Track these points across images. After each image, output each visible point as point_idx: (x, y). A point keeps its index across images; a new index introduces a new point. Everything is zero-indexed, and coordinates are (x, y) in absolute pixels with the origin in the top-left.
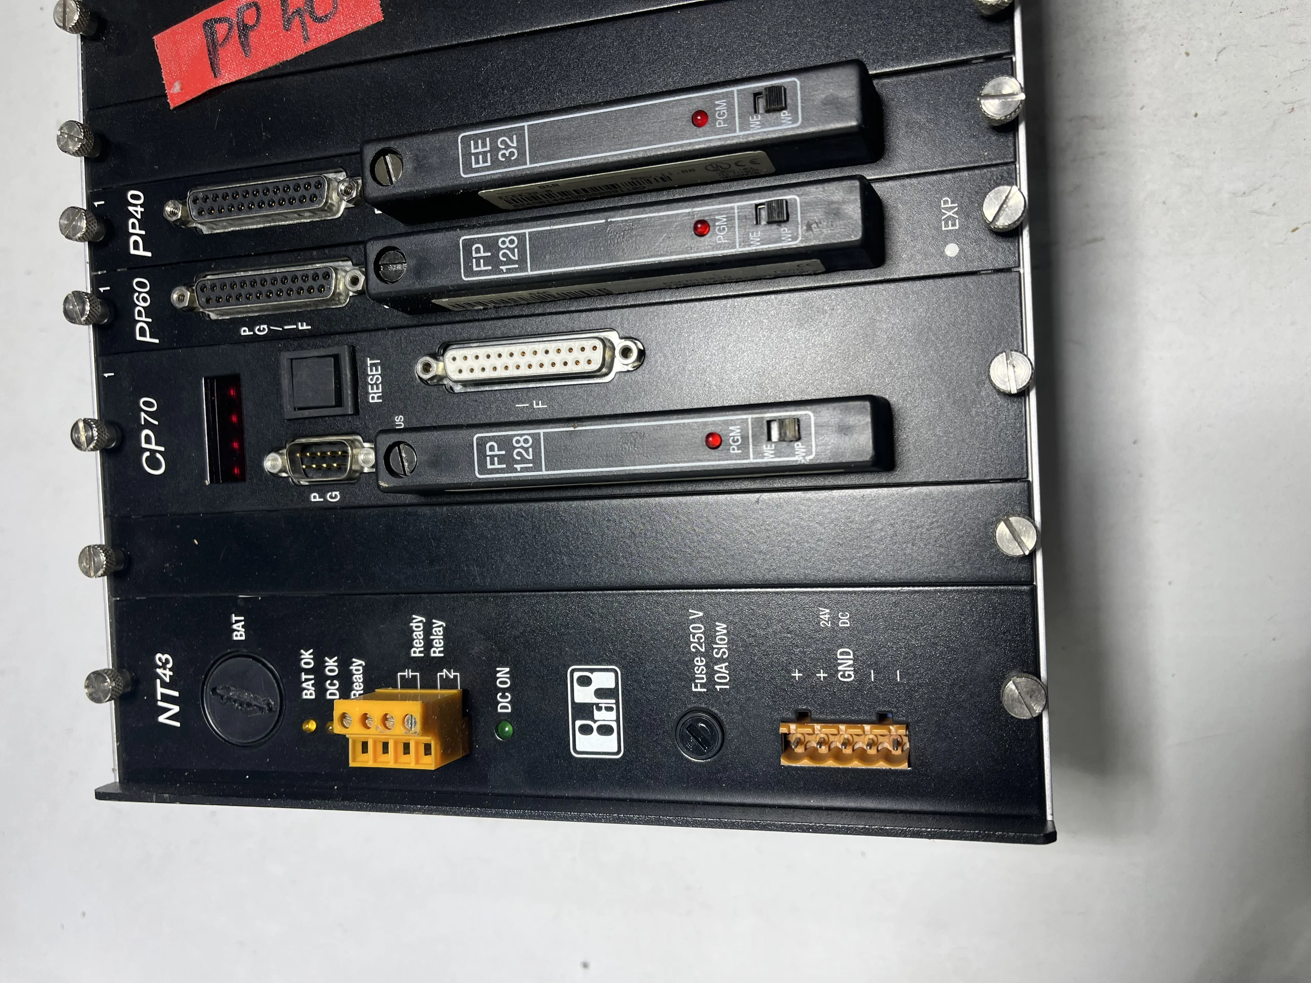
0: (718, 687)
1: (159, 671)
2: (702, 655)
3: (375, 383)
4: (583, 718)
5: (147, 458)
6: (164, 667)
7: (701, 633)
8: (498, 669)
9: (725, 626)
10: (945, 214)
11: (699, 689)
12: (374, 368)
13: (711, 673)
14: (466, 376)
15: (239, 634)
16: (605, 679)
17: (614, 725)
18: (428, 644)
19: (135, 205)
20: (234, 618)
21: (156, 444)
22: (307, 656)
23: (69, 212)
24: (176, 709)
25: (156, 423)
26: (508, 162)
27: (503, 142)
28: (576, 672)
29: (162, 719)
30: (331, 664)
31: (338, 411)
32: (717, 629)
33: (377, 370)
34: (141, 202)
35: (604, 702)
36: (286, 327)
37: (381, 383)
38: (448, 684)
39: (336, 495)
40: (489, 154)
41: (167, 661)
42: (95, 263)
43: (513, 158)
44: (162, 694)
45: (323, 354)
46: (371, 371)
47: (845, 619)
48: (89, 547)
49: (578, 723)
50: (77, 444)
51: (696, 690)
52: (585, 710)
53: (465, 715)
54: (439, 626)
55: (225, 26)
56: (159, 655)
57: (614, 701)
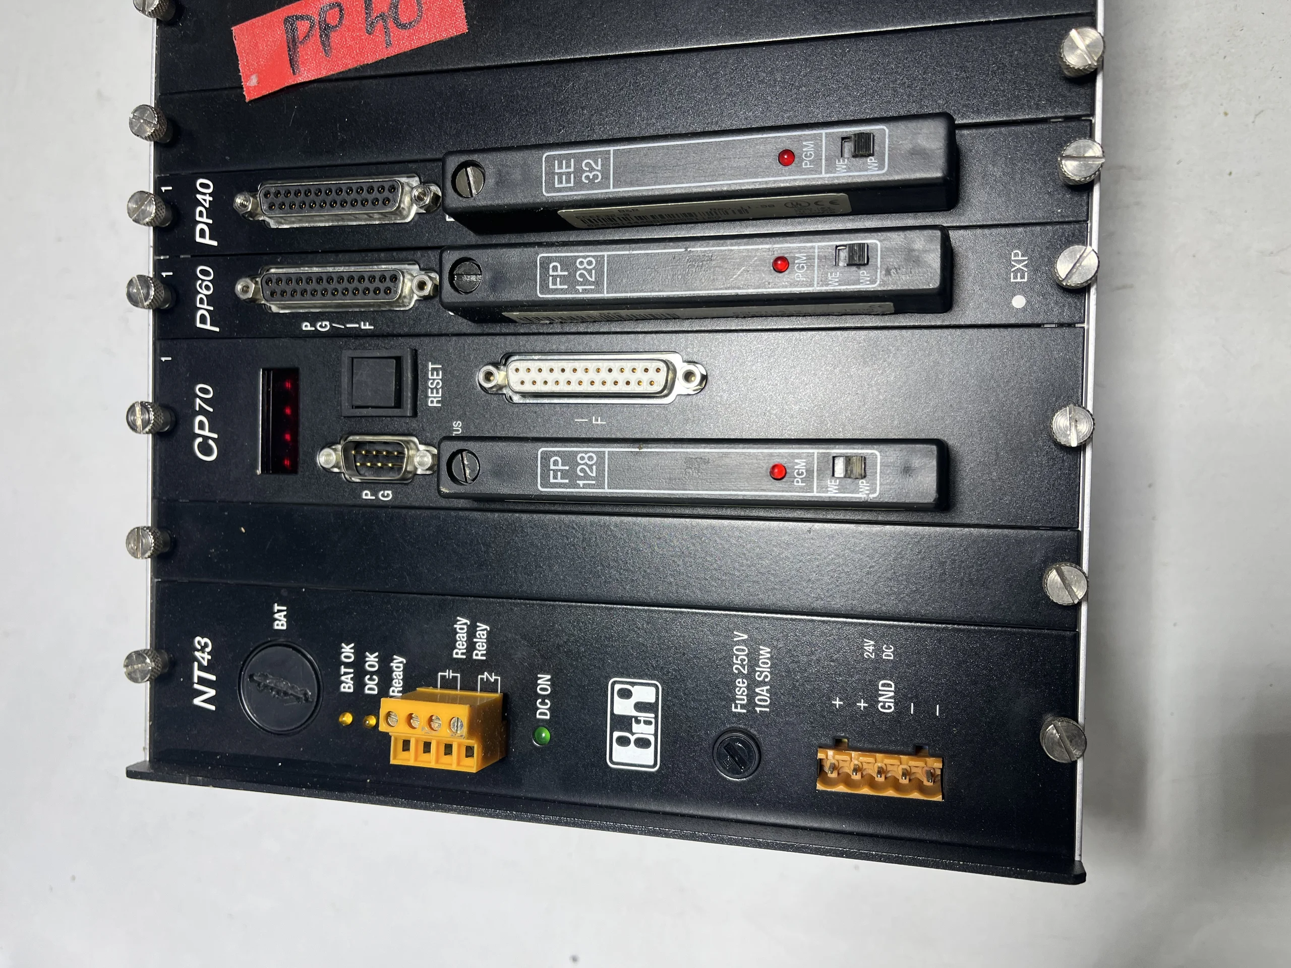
0: (758, 709)
1: (197, 654)
2: (744, 676)
3: (436, 387)
4: (621, 730)
5: (199, 444)
6: (202, 650)
7: (745, 655)
8: (539, 676)
9: (769, 650)
10: (1015, 266)
11: (739, 710)
12: (435, 373)
13: (751, 695)
14: (528, 388)
15: (281, 623)
16: (646, 693)
17: (652, 739)
18: (471, 647)
19: (204, 194)
20: (276, 607)
21: (210, 431)
22: (348, 650)
23: (137, 196)
24: (212, 693)
25: (211, 410)
26: (592, 183)
27: (588, 164)
28: (617, 684)
29: (197, 701)
30: (372, 660)
31: (397, 412)
32: (761, 652)
33: (438, 375)
34: (210, 191)
35: (643, 716)
36: (348, 326)
37: (442, 387)
38: (488, 687)
39: (388, 494)
40: (572, 175)
41: (206, 645)
42: (160, 246)
43: (596, 181)
44: (199, 677)
45: (386, 355)
46: (432, 375)
47: (889, 652)
48: (138, 528)
49: (616, 734)
50: (133, 426)
51: (736, 710)
52: (624, 723)
53: (504, 718)
54: (483, 630)
55: (307, 24)
56: (198, 639)
57: (653, 715)
